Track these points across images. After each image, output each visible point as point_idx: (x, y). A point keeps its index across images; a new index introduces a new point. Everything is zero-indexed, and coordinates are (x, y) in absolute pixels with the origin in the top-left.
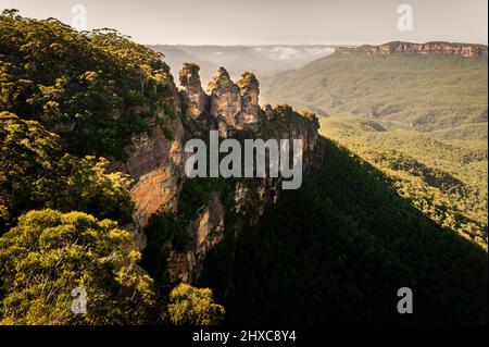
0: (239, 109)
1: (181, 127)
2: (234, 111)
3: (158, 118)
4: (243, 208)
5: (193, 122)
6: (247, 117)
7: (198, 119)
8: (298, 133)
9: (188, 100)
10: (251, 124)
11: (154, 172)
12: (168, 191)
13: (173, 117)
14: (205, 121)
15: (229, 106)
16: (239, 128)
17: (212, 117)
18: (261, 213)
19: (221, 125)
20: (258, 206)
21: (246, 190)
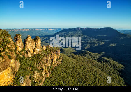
0: (35, 47)
1: (15, 54)
2: (33, 48)
3: (6, 52)
4: (37, 80)
5: (19, 52)
6: (37, 50)
7: (21, 51)
8: (54, 54)
9: (17, 45)
10: (39, 52)
11: (5, 71)
12: (10, 77)
13: (12, 51)
14: (23, 52)
15: (31, 46)
16: (35, 53)
17: (25, 50)
18: (44, 81)
19: (29, 53)
20: (43, 78)
21: (38, 73)
